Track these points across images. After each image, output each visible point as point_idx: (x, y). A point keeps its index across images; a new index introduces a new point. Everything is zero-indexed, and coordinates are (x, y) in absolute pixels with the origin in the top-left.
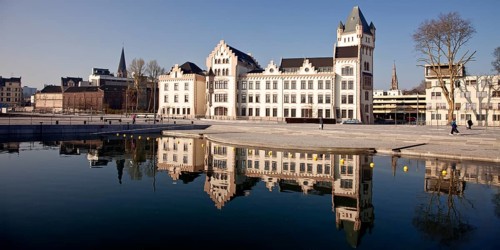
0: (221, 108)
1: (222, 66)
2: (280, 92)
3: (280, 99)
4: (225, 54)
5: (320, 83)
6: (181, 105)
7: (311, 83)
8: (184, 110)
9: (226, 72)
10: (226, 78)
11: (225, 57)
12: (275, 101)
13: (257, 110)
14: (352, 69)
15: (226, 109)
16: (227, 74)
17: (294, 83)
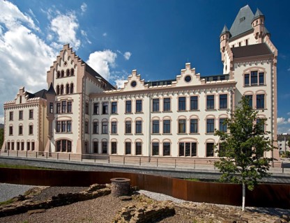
0: (64, 141)
1: (65, 81)
2: (146, 117)
3: (146, 127)
4: (69, 62)
5: (210, 100)
6: (26, 137)
7: (194, 101)
8: (28, 144)
9: (70, 88)
10: (70, 97)
11: (70, 66)
12: (139, 131)
13: (114, 145)
14: (262, 75)
15: (70, 142)
16: (72, 92)
17: (167, 102)
